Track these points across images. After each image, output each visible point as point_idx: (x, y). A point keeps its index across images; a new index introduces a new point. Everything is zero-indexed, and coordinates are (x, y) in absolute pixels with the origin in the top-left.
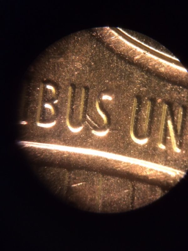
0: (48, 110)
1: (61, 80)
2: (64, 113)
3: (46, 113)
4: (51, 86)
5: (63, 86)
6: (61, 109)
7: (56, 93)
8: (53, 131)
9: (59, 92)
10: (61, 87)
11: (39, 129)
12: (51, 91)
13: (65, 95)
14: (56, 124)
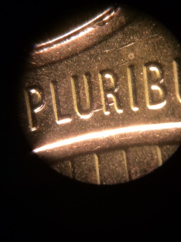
0: (156, 91)
1: (163, 58)
2: (173, 90)
3: (155, 95)
4: (154, 66)
5: (166, 64)
6: (169, 87)
7: (160, 72)
8: (165, 110)
9: (163, 70)
10: (164, 65)
11: (151, 111)
12: (155, 72)
13: (170, 72)
14: (167, 102)
